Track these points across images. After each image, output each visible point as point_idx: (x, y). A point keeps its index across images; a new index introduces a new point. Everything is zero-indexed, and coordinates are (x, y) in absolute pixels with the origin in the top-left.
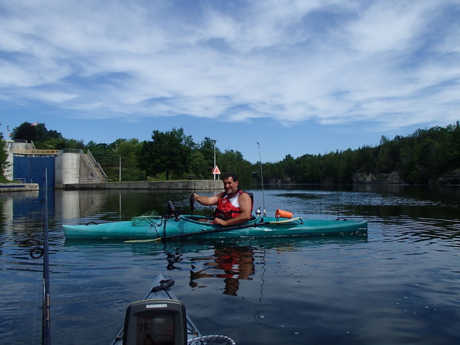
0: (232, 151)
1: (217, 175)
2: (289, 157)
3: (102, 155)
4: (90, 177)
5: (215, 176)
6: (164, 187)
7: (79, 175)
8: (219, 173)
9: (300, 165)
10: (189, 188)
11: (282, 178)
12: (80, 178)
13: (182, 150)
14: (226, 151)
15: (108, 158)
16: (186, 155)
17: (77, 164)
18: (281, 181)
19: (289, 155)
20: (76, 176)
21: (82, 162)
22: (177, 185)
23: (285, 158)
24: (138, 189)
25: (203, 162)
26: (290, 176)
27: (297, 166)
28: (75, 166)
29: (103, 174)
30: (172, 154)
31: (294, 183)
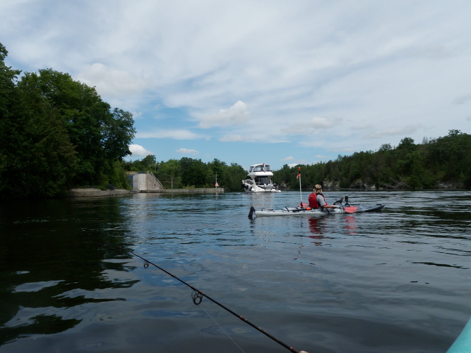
0: (236, 164)
1: (217, 186)
2: (286, 167)
3: (158, 175)
4: (154, 186)
5: (216, 187)
6: (195, 191)
7: (146, 185)
8: (218, 185)
9: (293, 174)
10: (206, 191)
11: (280, 184)
12: (147, 187)
13: (203, 175)
14: (231, 164)
15: (162, 176)
16: (204, 177)
17: (146, 179)
18: (279, 187)
19: (286, 164)
20: (145, 186)
21: (147, 178)
22: (201, 191)
23: (283, 168)
24: (183, 192)
25: (213, 176)
26: (286, 182)
27: (291, 174)
28: (145, 181)
29: (161, 185)
30: (198, 177)
31: (289, 188)
